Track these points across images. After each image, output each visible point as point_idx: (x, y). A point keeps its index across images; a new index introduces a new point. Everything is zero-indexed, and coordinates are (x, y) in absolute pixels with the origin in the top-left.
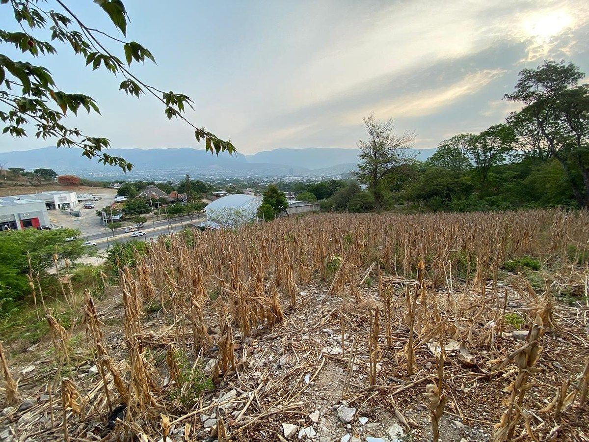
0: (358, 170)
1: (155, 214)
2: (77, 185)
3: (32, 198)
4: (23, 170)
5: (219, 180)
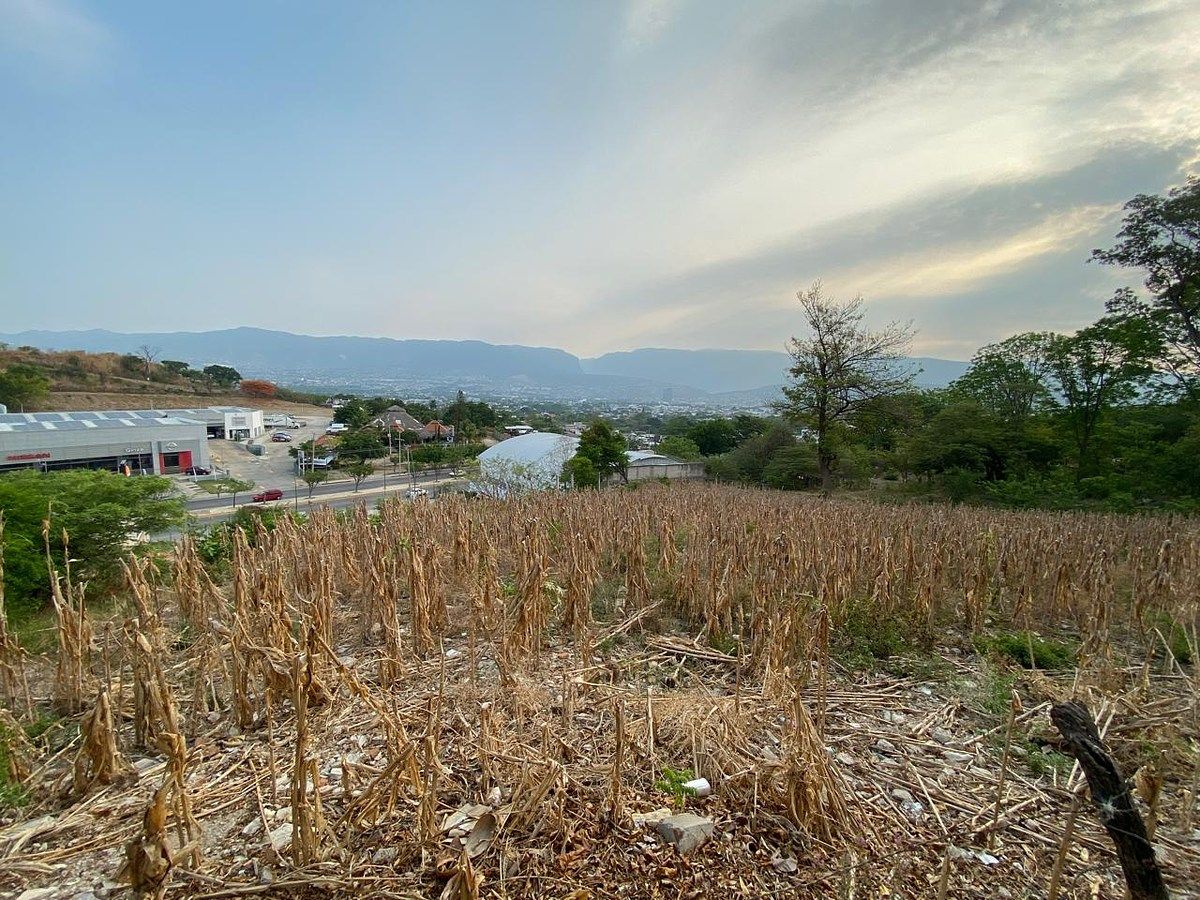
0: (783, 398)
1: (392, 460)
2: (271, 398)
3: (188, 416)
4: (186, 365)
5: (525, 403)
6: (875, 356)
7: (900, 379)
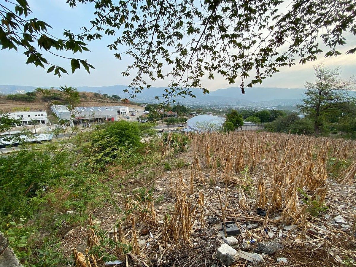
1: (161, 121)
2: (128, 104)
4: (108, 95)
5: (192, 106)
6: (343, 89)
7: (353, 97)
